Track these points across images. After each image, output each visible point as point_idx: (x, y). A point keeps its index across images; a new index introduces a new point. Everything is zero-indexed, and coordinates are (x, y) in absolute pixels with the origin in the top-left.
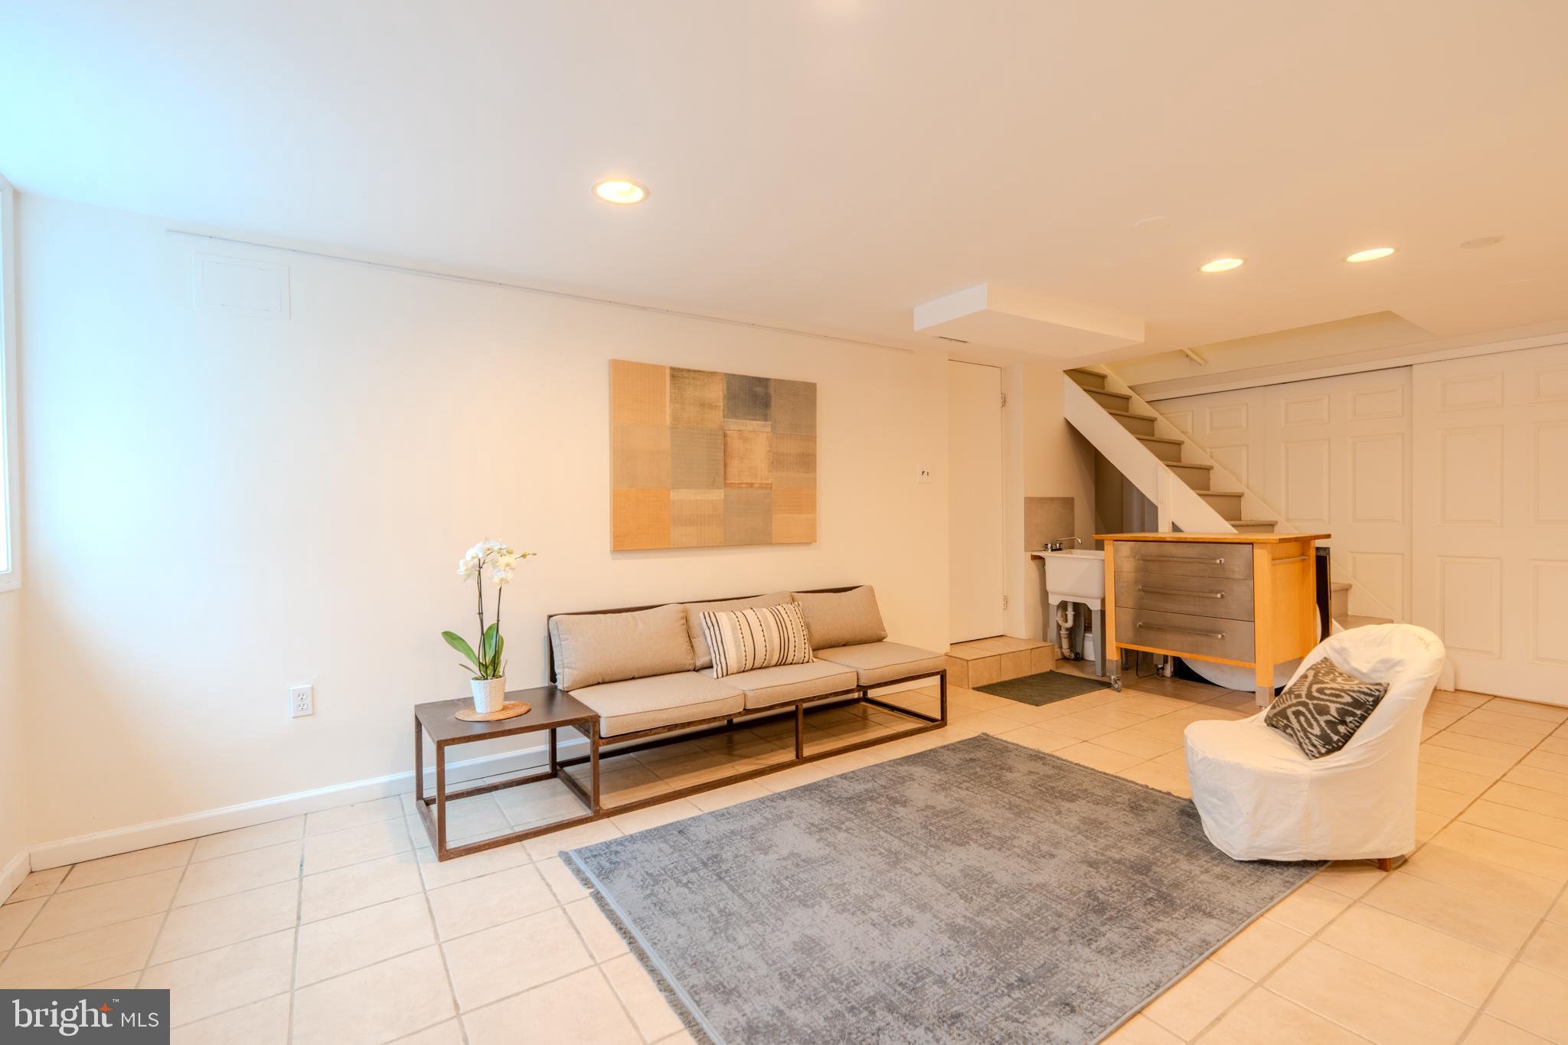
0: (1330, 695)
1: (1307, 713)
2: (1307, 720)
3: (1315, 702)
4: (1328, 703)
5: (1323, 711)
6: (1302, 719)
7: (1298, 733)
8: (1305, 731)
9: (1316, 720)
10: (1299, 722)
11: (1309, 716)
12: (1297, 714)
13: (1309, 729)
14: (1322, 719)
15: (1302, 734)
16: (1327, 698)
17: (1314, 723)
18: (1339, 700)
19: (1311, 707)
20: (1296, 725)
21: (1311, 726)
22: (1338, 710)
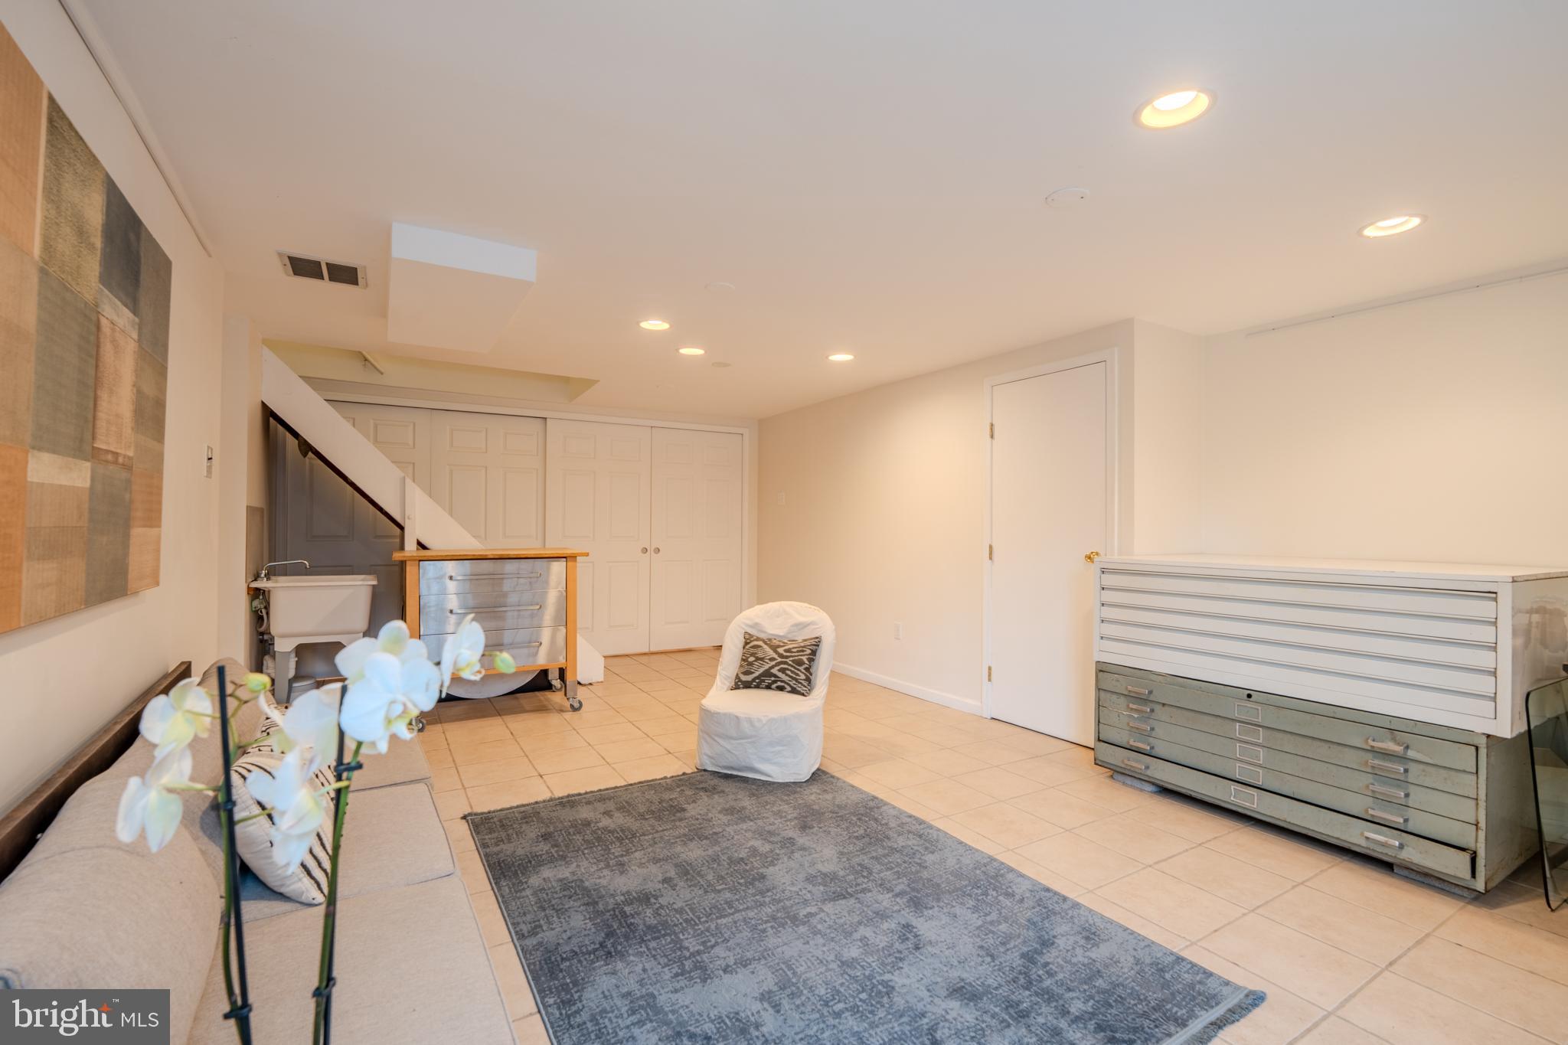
0: (798, 652)
1: (790, 668)
2: (792, 672)
3: (791, 659)
4: (800, 657)
5: (800, 663)
6: (789, 672)
7: (790, 683)
8: (796, 680)
9: (798, 670)
10: (787, 675)
11: (793, 669)
12: (783, 671)
13: (798, 677)
14: (802, 668)
15: (794, 682)
16: (796, 654)
17: (799, 672)
18: (805, 653)
19: (790, 662)
20: (786, 678)
21: (798, 675)
22: (807, 659)
